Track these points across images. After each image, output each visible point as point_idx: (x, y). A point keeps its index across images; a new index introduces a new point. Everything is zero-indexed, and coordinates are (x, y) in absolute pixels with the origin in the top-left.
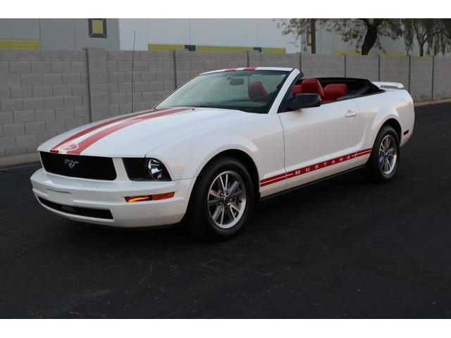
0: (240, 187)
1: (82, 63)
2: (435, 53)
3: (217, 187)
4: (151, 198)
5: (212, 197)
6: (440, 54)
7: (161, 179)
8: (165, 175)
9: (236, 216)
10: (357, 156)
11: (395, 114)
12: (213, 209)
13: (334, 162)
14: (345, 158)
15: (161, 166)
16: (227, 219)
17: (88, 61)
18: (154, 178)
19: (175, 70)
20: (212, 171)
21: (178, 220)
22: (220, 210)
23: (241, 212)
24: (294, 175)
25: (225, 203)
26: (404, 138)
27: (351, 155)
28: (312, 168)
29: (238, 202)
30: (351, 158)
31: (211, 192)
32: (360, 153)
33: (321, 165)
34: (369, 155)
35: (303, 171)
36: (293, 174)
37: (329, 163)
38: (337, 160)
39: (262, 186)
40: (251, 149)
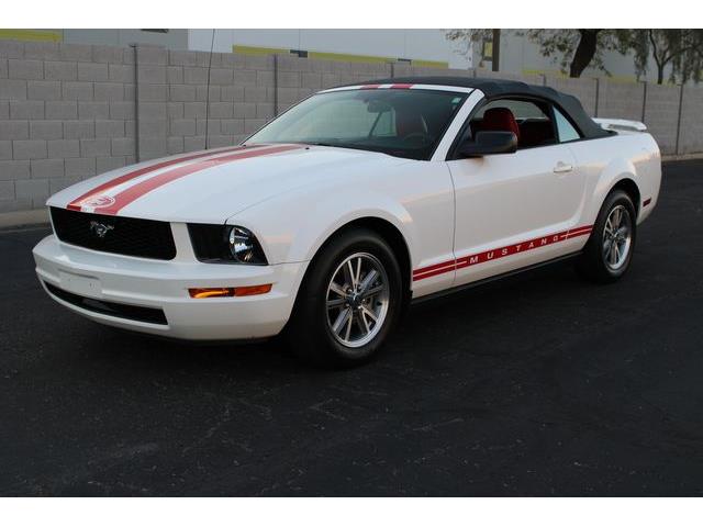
0: (380, 279)
1: (127, 69)
2: (684, 81)
3: (342, 279)
4: (232, 292)
5: (333, 295)
6: (691, 82)
7: (251, 262)
8: (257, 256)
9: (371, 328)
10: (569, 237)
11: (630, 171)
12: (334, 314)
13: (532, 245)
14: (550, 239)
15: (252, 240)
16: (357, 332)
17: (136, 65)
18: (239, 258)
19: (276, 87)
20: (337, 252)
21: (276, 331)
22: (345, 316)
23: (380, 322)
24: (468, 264)
25: (354, 305)
26: (643, 211)
27: (559, 235)
28: (498, 253)
29: (375, 305)
30: (560, 239)
31: (332, 286)
32: (574, 233)
33: (512, 250)
34: (588, 236)
35: (482, 257)
36: (466, 262)
37: (525, 246)
38: (537, 243)
39: (415, 279)
40: (400, 217)
